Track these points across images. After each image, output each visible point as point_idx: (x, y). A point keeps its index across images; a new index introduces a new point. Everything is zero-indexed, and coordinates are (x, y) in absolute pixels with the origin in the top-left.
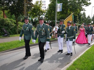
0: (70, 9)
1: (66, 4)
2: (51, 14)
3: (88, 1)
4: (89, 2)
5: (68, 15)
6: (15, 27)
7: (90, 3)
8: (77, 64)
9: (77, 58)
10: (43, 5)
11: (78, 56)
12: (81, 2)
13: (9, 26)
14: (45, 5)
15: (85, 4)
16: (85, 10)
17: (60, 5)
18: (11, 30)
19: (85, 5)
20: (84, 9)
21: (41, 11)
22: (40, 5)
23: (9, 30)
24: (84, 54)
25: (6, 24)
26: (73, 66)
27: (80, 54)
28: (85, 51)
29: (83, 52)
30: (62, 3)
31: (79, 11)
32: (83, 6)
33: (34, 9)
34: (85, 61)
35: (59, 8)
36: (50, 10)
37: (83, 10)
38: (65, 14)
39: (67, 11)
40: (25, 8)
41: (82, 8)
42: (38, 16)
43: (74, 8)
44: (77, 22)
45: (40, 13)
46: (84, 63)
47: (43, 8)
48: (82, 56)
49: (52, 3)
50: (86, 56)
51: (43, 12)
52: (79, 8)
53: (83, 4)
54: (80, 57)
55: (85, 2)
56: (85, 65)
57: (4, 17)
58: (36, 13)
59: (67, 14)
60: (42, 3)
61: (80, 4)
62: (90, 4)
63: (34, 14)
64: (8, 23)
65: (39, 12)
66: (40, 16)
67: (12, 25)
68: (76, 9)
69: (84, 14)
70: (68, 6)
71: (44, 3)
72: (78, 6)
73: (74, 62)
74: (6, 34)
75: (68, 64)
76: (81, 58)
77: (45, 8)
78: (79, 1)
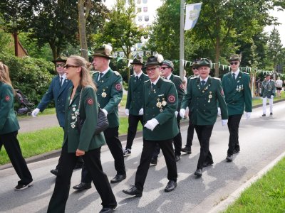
0: (229, 20)
1: (213, 6)
2: (166, 40)
5: (221, 41)
8: (253, 199)
9: (254, 179)
10: (140, 10)
11: (256, 173)
13: (34, 82)
14: (145, 11)
15: (276, 4)
16: (278, 24)
17: (195, 7)
18: (39, 93)
19: (276, 7)
20: (273, 18)
21: (133, 32)
22: (130, 11)
23: (34, 93)
24: (274, 167)
25: (24, 74)
26: (241, 208)
27: (262, 168)
28: (279, 159)
29: (271, 160)
30: (201, 4)
31: (256, 26)
32: (272, 8)
33: (112, 26)
34: (278, 190)
35: (191, 18)
36: (163, 26)
37: (270, 24)
38: (212, 37)
39: (217, 28)
40: (82, 24)
41: (266, 15)
42: (124, 47)
43: (239, 16)
44: (253, 62)
45: (130, 38)
46: (276, 196)
47: (140, 19)
48: (268, 173)
49: (168, 2)
50: (282, 172)
51: (139, 33)
52: (258, 16)
53: (270, 3)
54: (264, 177)
56: (280, 202)
57: (16, 54)
58: (117, 37)
59: (218, 39)
60: (137, 5)
61: (261, 4)
64: (31, 70)
65: (128, 35)
66: (131, 45)
67: (43, 79)
68: (247, 19)
69: (275, 35)
70: (219, 13)
71: (142, 5)
72: (253, 10)
73: (242, 195)
74: (25, 106)
75: (223, 200)
76: (267, 182)
77: (147, 20)
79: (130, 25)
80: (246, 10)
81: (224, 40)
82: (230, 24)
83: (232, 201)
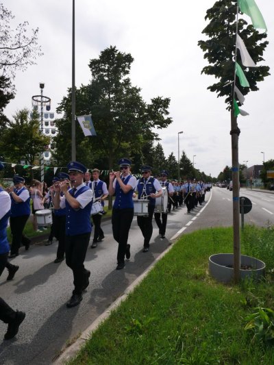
0: (118, 133)
3: (163, 115)
4: (165, 117)
5: (113, 151)
7: (169, 119)
9: (119, 302)
10: (47, 124)
12: (147, 116)
15: (156, 123)
16: (159, 139)
17: (86, 119)
19: (156, 126)
20: (154, 134)
21: (35, 141)
30: (90, 115)
31: (142, 141)
32: (153, 126)
37: (153, 139)
38: (106, 148)
41: (150, 131)
43: (127, 130)
45: (33, 147)
47: (47, 132)
48: (136, 289)
49: (66, 115)
51: (41, 142)
53: (152, 122)
55: (158, 118)
58: (20, 146)
59: (111, 149)
60: (44, 119)
61: (144, 122)
62: (169, 121)
65: (30, 145)
68: (135, 133)
69: (159, 147)
71: (49, 119)
75: (69, 345)
77: (53, 132)
78: (141, 113)
79: (32, 135)
80: (133, 126)
81: (116, 150)
82: (122, 137)
83: (79, 348)
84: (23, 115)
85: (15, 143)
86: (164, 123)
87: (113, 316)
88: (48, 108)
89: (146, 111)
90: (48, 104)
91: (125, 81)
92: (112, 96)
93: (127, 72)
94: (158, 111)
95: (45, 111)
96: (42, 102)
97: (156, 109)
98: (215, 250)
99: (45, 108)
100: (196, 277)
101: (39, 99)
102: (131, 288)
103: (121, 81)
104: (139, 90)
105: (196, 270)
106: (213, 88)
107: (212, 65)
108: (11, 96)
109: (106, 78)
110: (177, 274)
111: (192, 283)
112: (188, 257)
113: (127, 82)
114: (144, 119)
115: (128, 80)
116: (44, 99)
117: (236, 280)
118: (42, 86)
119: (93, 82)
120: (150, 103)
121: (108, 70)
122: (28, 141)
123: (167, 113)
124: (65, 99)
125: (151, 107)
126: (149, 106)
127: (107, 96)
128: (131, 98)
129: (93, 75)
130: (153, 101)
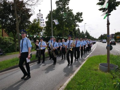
4: (81, 19)
6: (13, 45)
10: (42, 23)
13: (7, 44)
14: (43, 23)
16: (79, 26)
18: (9, 48)
19: (78, 22)
23: (7, 48)
25: (3, 42)
30: (57, 20)
31: (73, 27)
32: (77, 22)
37: (77, 26)
38: (61, 30)
39: (63, 27)
41: (76, 24)
42: (37, 33)
43: (68, 24)
44: (73, 37)
47: (42, 25)
49: (49, 20)
51: (41, 29)
53: (76, 21)
55: (78, 19)
57: (3, 36)
58: (34, 30)
59: (63, 30)
60: (41, 21)
62: (82, 20)
63: (32, 32)
64: (6, 41)
65: (38, 30)
66: (39, 32)
67: (10, 43)
69: (78, 29)
71: (42, 21)
75: (61, 87)
77: (44, 25)
78: (73, 18)
79: (38, 27)
80: (70, 22)
81: (65, 31)
82: (67, 26)
83: (64, 88)
84: (35, 21)
85: (33, 29)
86: (81, 21)
87: (72, 80)
88: (42, 18)
89: (75, 17)
90: (42, 16)
91: (67, 7)
92: (63, 13)
93: (68, 5)
94: (78, 17)
95: (41, 18)
96: (40, 16)
97: (78, 16)
98: (100, 62)
99: (41, 17)
100: (95, 70)
101: (39, 15)
102: (75, 73)
103: (66, 8)
104: (72, 10)
105: (95, 68)
106: (100, 10)
107: (100, 2)
108: (31, 15)
109: (61, 7)
110: (89, 69)
111: (94, 72)
112: (92, 64)
113: (68, 8)
114: (74, 20)
115: (68, 7)
116: (41, 15)
117: (109, 71)
118: (40, 11)
119: (57, 8)
120: (76, 14)
121: (62, 4)
122: (37, 29)
123: (82, 17)
124: (48, 14)
125: (76, 16)
126: (75, 15)
127: (62, 13)
128: (70, 13)
129: (57, 6)
130: (77, 14)
